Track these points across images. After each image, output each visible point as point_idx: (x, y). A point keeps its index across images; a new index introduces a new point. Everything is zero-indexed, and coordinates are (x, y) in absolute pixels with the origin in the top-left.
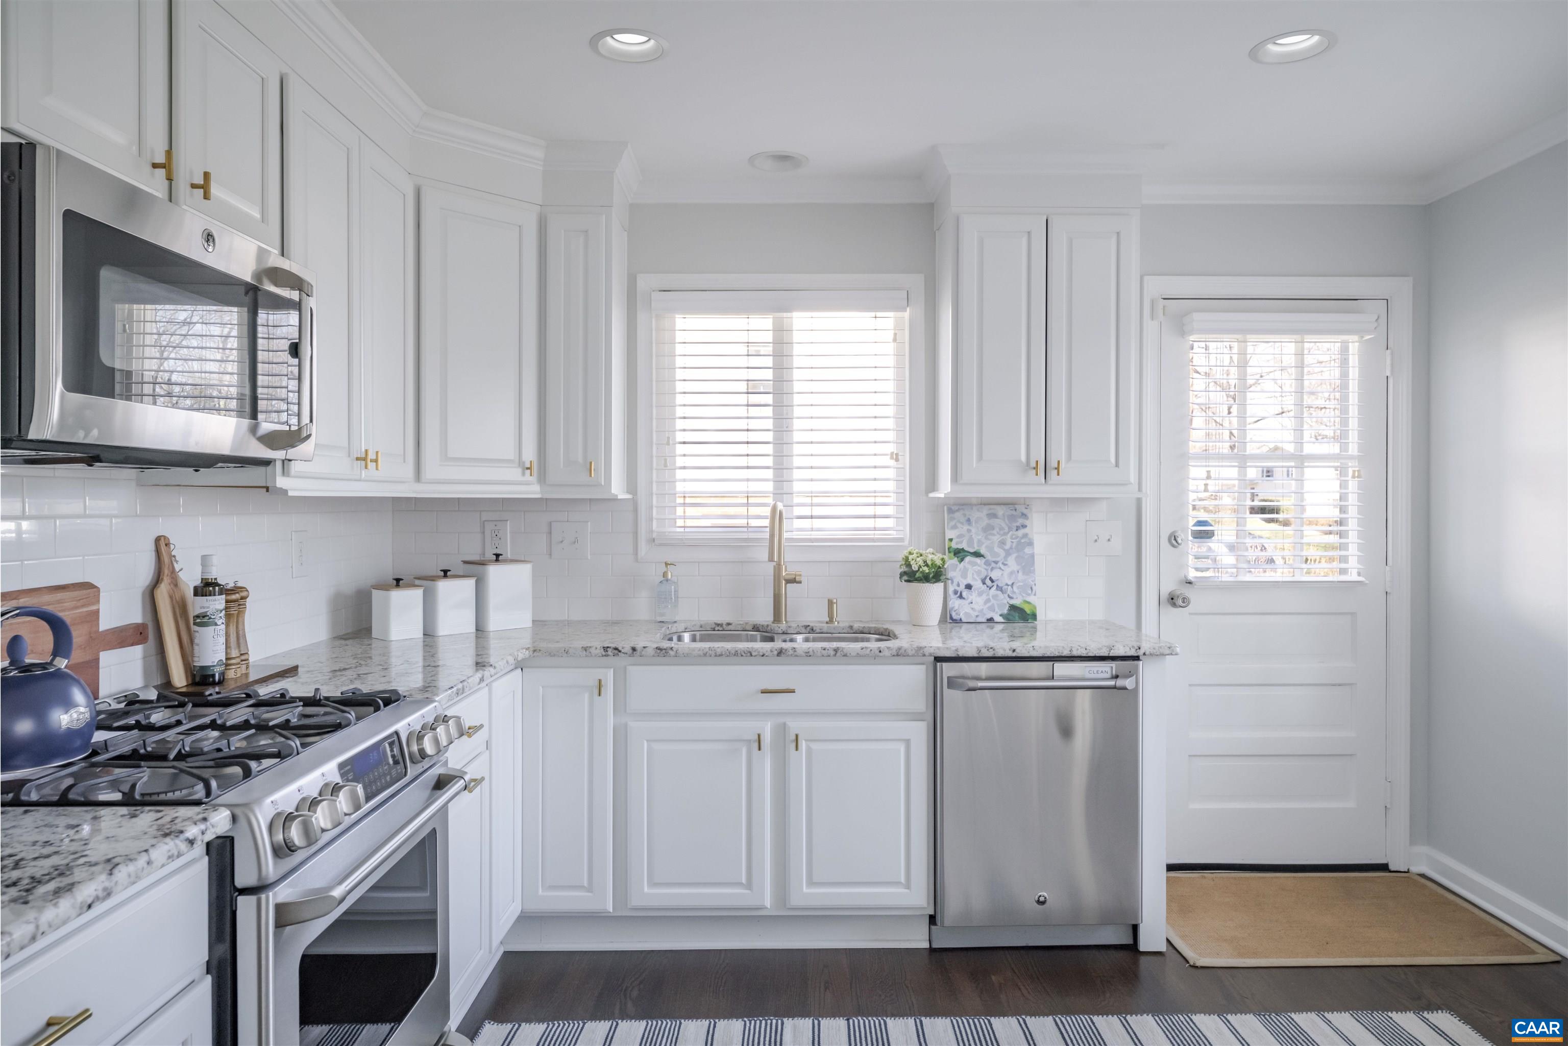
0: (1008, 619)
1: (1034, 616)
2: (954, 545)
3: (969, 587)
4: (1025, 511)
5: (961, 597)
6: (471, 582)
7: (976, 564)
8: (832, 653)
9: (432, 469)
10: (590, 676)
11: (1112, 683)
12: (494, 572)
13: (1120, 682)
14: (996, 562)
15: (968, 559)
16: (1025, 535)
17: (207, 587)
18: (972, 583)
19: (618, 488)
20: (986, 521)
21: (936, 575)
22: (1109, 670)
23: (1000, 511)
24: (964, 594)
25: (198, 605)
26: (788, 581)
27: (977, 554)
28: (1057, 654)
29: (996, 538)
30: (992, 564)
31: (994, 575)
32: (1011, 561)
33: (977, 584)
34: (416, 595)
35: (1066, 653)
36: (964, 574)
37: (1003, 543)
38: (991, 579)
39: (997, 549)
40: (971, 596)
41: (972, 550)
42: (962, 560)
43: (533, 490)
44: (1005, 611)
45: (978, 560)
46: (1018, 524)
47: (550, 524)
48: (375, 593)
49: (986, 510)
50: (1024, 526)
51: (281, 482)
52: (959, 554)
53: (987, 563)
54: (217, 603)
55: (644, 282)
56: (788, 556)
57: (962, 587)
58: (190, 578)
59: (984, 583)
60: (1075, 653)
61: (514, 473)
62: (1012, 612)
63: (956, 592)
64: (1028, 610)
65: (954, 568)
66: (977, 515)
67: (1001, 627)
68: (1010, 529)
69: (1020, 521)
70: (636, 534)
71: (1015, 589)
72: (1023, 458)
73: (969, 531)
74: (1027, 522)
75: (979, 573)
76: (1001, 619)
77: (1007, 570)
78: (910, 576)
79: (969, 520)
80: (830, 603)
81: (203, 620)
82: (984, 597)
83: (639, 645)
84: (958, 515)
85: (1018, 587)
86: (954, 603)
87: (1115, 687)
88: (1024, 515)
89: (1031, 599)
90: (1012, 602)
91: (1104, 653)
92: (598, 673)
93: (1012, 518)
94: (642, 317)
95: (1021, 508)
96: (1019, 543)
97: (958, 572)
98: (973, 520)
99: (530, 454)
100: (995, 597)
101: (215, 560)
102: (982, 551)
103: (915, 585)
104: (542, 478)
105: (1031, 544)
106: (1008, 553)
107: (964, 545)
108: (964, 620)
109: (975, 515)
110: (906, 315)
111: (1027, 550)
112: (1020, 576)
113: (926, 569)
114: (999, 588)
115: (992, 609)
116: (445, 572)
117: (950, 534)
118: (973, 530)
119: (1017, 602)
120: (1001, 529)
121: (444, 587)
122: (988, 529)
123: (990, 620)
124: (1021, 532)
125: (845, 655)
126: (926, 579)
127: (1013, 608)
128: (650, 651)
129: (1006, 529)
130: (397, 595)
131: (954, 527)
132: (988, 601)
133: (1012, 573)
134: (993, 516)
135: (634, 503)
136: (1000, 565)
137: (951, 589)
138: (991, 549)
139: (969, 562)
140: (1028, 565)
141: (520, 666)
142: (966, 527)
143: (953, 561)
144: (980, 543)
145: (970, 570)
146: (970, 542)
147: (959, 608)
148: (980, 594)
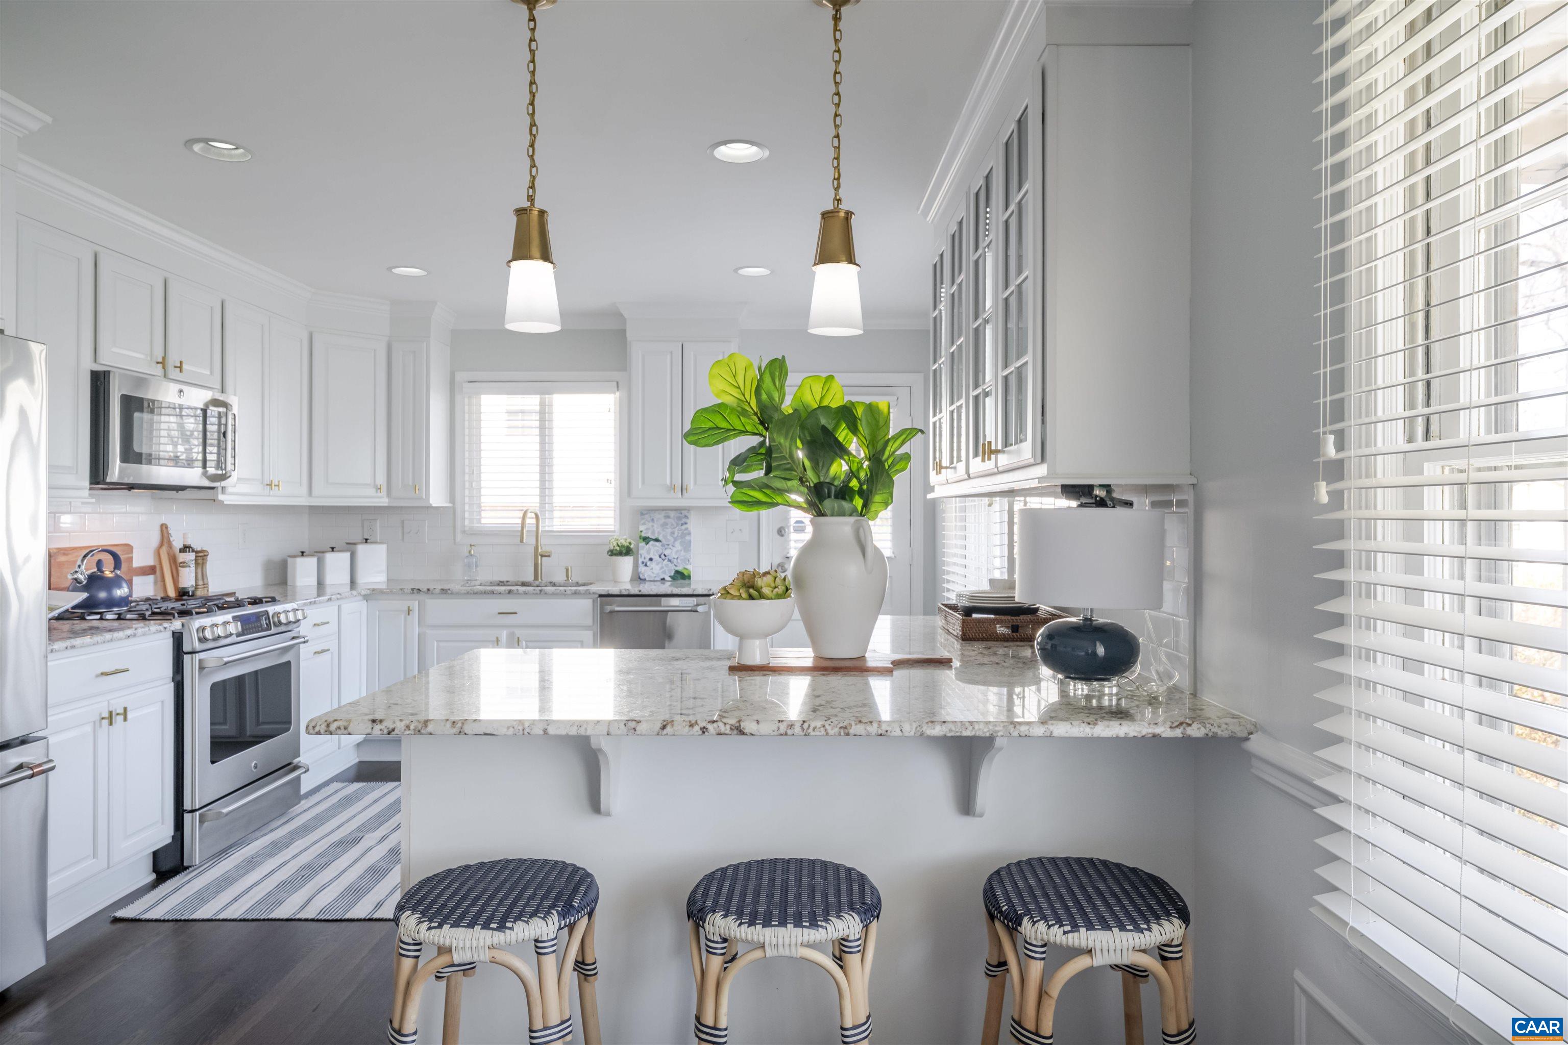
0: (674, 578)
1: (689, 577)
2: (643, 535)
3: (651, 559)
4: (687, 514)
5: (646, 565)
6: (347, 555)
7: (656, 546)
8: (539, 592)
9: (319, 488)
10: (403, 604)
11: (694, 609)
12: (361, 549)
14: (668, 545)
15: (651, 543)
16: (687, 529)
17: (186, 549)
18: (653, 557)
19: (437, 498)
20: (663, 520)
21: (626, 551)
22: (693, 602)
23: (672, 514)
24: (648, 564)
25: (182, 557)
26: (542, 556)
27: (657, 540)
28: (664, 593)
29: (669, 530)
30: (665, 546)
31: (666, 553)
32: (677, 544)
33: (656, 558)
34: (313, 561)
36: (649, 552)
37: (673, 533)
38: (665, 555)
39: (669, 537)
40: (652, 565)
41: (654, 538)
42: (647, 543)
43: (383, 500)
44: (672, 574)
45: (657, 544)
46: (682, 522)
47: (403, 522)
48: (290, 560)
49: (663, 514)
50: (686, 523)
51: (221, 497)
52: (646, 540)
53: (663, 545)
54: (191, 556)
55: (460, 376)
56: (543, 541)
57: (647, 559)
58: (178, 544)
59: (660, 557)
61: (371, 492)
62: (677, 575)
63: (643, 563)
64: (686, 573)
65: (643, 547)
66: (659, 517)
67: (670, 583)
68: (678, 525)
69: (684, 520)
70: (454, 527)
71: (679, 561)
72: (668, 482)
73: (653, 526)
74: (688, 521)
75: (657, 551)
76: (670, 579)
77: (675, 549)
78: (612, 553)
79: (653, 520)
80: (567, 570)
81: (184, 565)
82: (660, 566)
83: (431, 588)
84: (646, 516)
85: (681, 560)
86: (642, 569)
87: (695, 611)
88: (686, 517)
89: (688, 567)
90: (677, 569)
92: (410, 603)
93: (679, 518)
94: (458, 398)
95: (685, 513)
96: (683, 533)
97: (646, 551)
98: (655, 520)
99: (381, 480)
100: (667, 565)
101: (190, 535)
102: (660, 539)
103: (614, 557)
104: (389, 494)
105: (689, 534)
106: (675, 540)
107: (649, 535)
108: (647, 579)
109: (657, 516)
110: (618, 394)
111: (687, 538)
112: (683, 553)
113: (618, 548)
114: (669, 560)
115: (664, 572)
116: (333, 548)
117: (642, 528)
118: (655, 526)
119: (680, 568)
120: (672, 525)
121: (330, 557)
122: (664, 525)
123: (663, 579)
124: (684, 527)
125: (546, 594)
126: (620, 554)
127: (677, 572)
128: (438, 591)
129: (675, 525)
130: (300, 561)
131: (644, 524)
132: (662, 568)
133: (677, 551)
134: (668, 517)
135: (454, 509)
136: (670, 546)
137: (640, 561)
138: (665, 537)
139: (652, 545)
140: (687, 546)
141: (366, 598)
142: (651, 524)
143: (642, 544)
144: (659, 533)
145: (653, 550)
146: (653, 533)
147: (645, 572)
148: (658, 564)
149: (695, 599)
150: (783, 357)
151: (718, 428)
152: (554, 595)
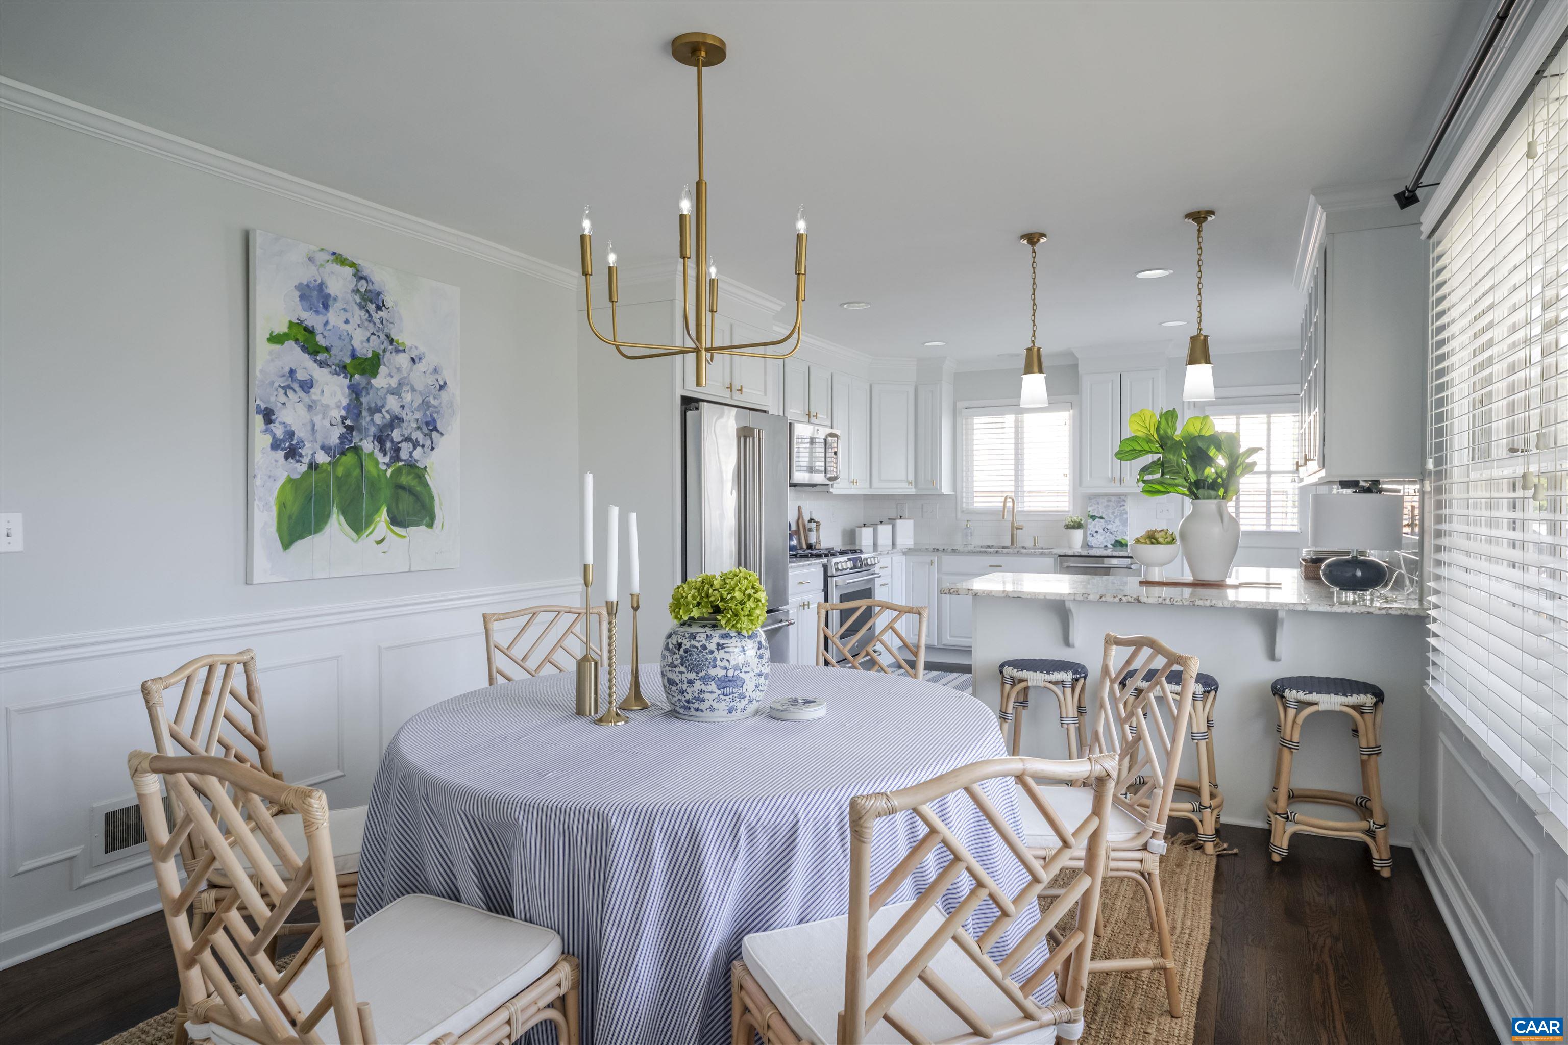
0: (1114, 545)
1: (1126, 545)
2: (1091, 514)
3: (1097, 532)
4: (1124, 499)
6: (890, 527)
7: (1101, 522)
9: (876, 484)
10: (928, 559)
12: (899, 522)
14: (1110, 521)
15: (1097, 520)
16: (1124, 510)
17: (811, 520)
18: (1098, 530)
19: (946, 489)
20: (1106, 503)
21: (1078, 526)
23: (1113, 499)
24: (1094, 535)
25: (808, 525)
26: (1017, 529)
27: (1101, 518)
28: (1106, 555)
29: (1111, 511)
30: (1108, 522)
31: (1108, 527)
32: (1117, 521)
33: (1101, 531)
34: (871, 530)
36: (1095, 527)
37: (1113, 513)
38: (1107, 529)
39: (1111, 516)
40: (1098, 536)
41: (1099, 516)
42: (1094, 520)
43: (912, 491)
44: (1113, 541)
45: (1101, 520)
47: (922, 505)
48: (857, 529)
49: (1106, 498)
50: (1124, 505)
51: (831, 490)
52: (1093, 518)
53: (1106, 522)
54: (813, 525)
55: (960, 405)
56: (1017, 518)
57: (1094, 532)
58: (807, 518)
59: (1104, 530)
61: (905, 485)
62: (1116, 543)
63: (1091, 534)
64: (1124, 542)
65: (1091, 523)
66: (1103, 501)
67: (1111, 549)
68: (1117, 506)
69: (1122, 503)
70: (956, 508)
71: (1118, 533)
72: (1110, 475)
73: (1098, 508)
75: (1102, 526)
76: (1111, 545)
77: (1115, 525)
78: (1068, 527)
79: (1098, 503)
80: (1035, 539)
81: (810, 530)
82: (1104, 536)
83: (946, 548)
84: (1093, 500)
85: (1120, 532)
86: (1090, 539)
88: (1124, 501)
89: (1125, 538)
90: (1117, 539)
92: (932, 558)
93: (1119, 502)
94: (958, 419)
95: (1123, 497)
96: (1121, 513)
97: (1092, 526)
98: (1100, 503)
99: (911, 477)
100: (1109, 536)
101: (813, 513)
102: (1104, 517)
103: (1069, 530)
104: (916, 487)
105: (1126, 513)
106: (1116, 517)
107: (1096, 514)
108: (1094, 546)
109: (1101, 500)
110: (1072, 411)
111: (1125, 516)
112: (1121, 527)
113: (1072, 523)
114: (1111, 533)
115: (1107, 541)
116: (881, 522)
117: (1089, 509)
118: (1100, 507)
119: (1119, 539)
120: (1112, 506)
121: (880, 527)
122: (1108, 506)
123: (1106, 546)
124: (1122, 508)
126: (1074, 527)
127: (1117, 541)
128: (950, 550)
129: (1115, 507)
130: (864, 530)
131: (1091, 506)
132: (1105, 538)
133: (1117, 526)
134: (1109, 501)
135: (956, 496)
136: (1112, 522)
137: (1089, 533)
138: (1107, 515)
140: (1125, 522)
141: (905, 553)
142: (1097, 506)
143: (1090, 521)
144: (1103, 512)
145: (1098, 525)
146: (1098, 512)
147: (1092, 541)
148: (1102, 535)
150: (1174, 409)
151: (1135, 450)
152: (1027, 555)
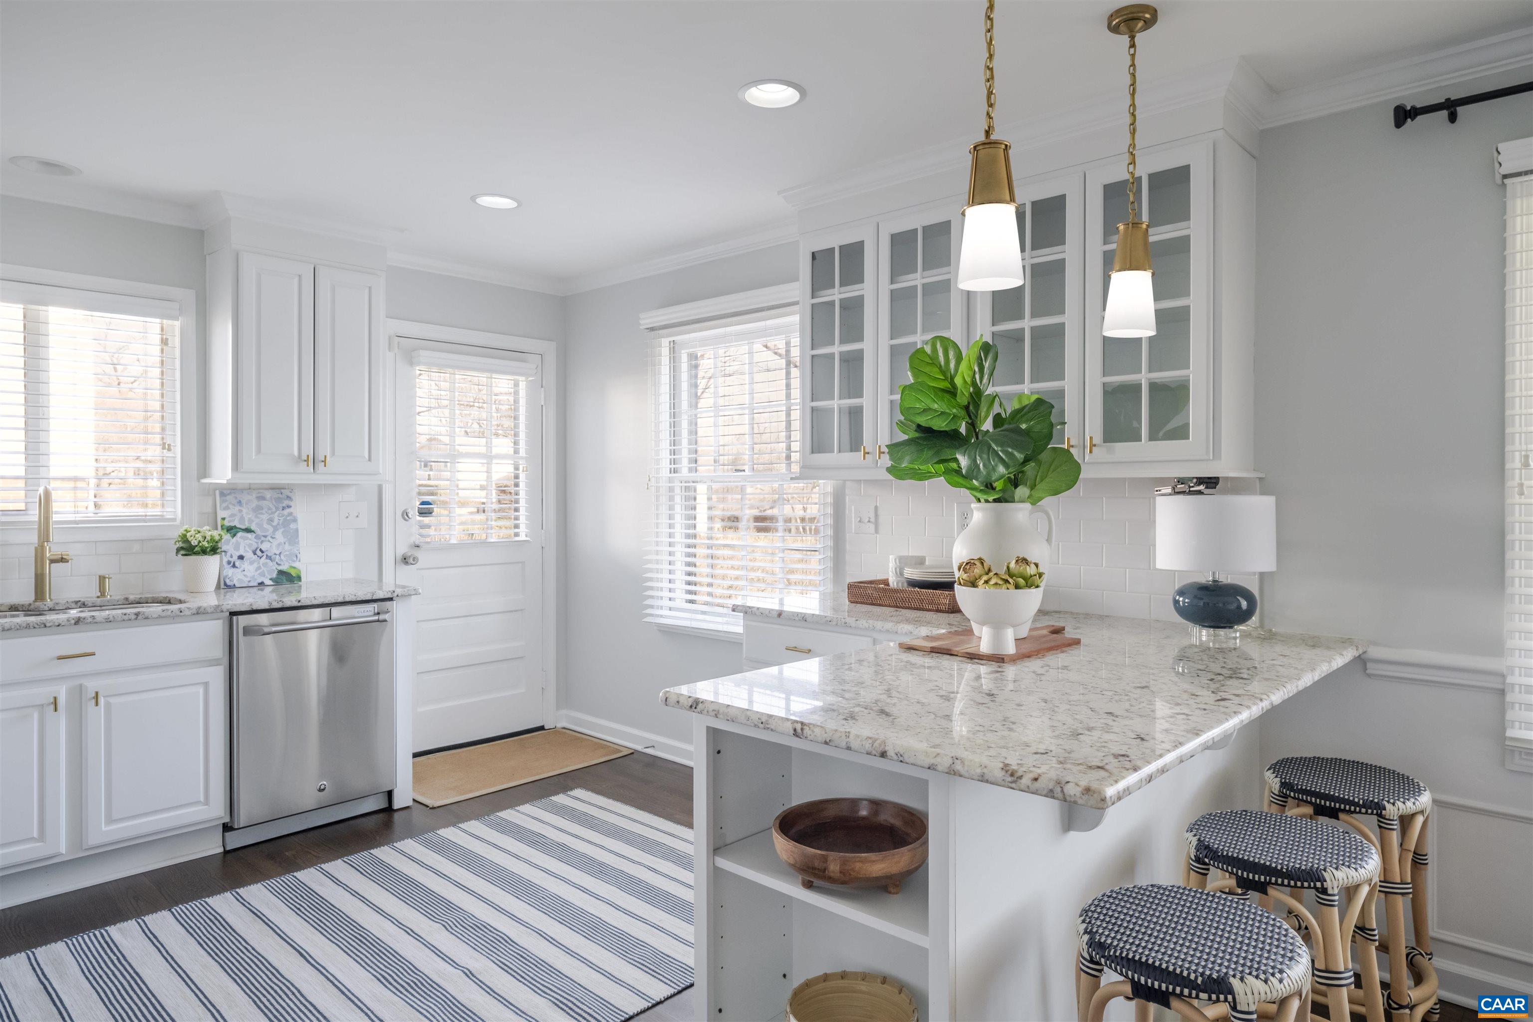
0: (277, 582)
1: (299, 578)
2: (227, 523)
3: (241, 557)
4: (290, 494)
5: (234, 566)
7: (247, 538)
11: (376, 618)
13: (382, 617)
14: (265, 537)
15: (240, 534)
16: (290, 514)
18: (244, 554)
20: (255, 503)
21: (210, 548)
22: (372, 609)
23: (268, 494)
24: (237, 564)
26: (53, 562)
27: (248, 530)
28: (333, 601)
29: (265, 517)
30: (260, 538)
31: (264, 547)
32: (279, 535)
33: (249, 555)
35: (340, 600)
36: (237, 547)
37: (271, 520)
38: (261, 550)
39: (266, 526)
40: (244, 565)
41: (243, 527)
42: (234, 535)
44: (274, 575)
45: (249, 535)
46: (284, 505)
49: (255, 494)
50: (289, 507)
52: (232, 530)
53: (257, 537)
57: (235, 558)
59: (255, 554)
60: (347, 599)
62: (281, 577)
63: (229, 563)
64: (293, 574)
65: (228, 542)
66: (247, 497)
67: (271, 588)
68: (277, 509)
69: (286, 502)
71: (282, 556)
72: (296, 453)
73: (240, 511)
74: (291, 503)
75: (250, 545)
76: (271, 583)
77: (275, 543)
78: (188, 549)
79: (240, 502)
80: (102, 579)
82: (256, 565)
84: (228, 498)
85: (285, 556)
86: (228, 571)
87: (378, 621)
88: (289, 498)
89: (296, 565)
90: (280, 568)
91: (369, 597)
93: (279, 500)
95: (286, 492)
96: (285, 520)
97: (229, 544)
98: (244, 502)
100: (265, 565)
102: (253, 528)
103: (193, 557)
105: (295, 520)
106: (276, 529)
107: (236, 523)
108: (237, 585)
109: (245, 498)
110: (178, 323)
111: (292, 526)
112: (287, 547)
113: (206, 544)
114: (269, 557)
115: (262, 574)
117: (222, 514)
118: (244, 511)
119: (284, 567)
120: (269, 509)
122: (258, 510)
123: (261, 584)
124: (286, 512)
126: (204, 552)
127: (281, 572)
129: (274, 509)
131: (227, 508)
132: (259, 568)
133: (279, 544)
134: (262, 498)
136: (269, 538)
137: (226, 560)
138: (260, 525)
139: (241, 537)
140: (293, 537)
142: (237, 508)
143: (227, 536)
144: (251, 521)
145: (242, 544)
146: (242, 519)
147: (235, 576)
148: (252, 563)
149: (375, 605)
